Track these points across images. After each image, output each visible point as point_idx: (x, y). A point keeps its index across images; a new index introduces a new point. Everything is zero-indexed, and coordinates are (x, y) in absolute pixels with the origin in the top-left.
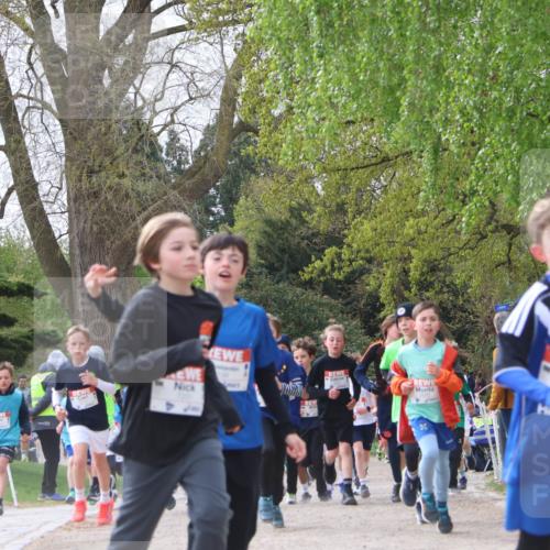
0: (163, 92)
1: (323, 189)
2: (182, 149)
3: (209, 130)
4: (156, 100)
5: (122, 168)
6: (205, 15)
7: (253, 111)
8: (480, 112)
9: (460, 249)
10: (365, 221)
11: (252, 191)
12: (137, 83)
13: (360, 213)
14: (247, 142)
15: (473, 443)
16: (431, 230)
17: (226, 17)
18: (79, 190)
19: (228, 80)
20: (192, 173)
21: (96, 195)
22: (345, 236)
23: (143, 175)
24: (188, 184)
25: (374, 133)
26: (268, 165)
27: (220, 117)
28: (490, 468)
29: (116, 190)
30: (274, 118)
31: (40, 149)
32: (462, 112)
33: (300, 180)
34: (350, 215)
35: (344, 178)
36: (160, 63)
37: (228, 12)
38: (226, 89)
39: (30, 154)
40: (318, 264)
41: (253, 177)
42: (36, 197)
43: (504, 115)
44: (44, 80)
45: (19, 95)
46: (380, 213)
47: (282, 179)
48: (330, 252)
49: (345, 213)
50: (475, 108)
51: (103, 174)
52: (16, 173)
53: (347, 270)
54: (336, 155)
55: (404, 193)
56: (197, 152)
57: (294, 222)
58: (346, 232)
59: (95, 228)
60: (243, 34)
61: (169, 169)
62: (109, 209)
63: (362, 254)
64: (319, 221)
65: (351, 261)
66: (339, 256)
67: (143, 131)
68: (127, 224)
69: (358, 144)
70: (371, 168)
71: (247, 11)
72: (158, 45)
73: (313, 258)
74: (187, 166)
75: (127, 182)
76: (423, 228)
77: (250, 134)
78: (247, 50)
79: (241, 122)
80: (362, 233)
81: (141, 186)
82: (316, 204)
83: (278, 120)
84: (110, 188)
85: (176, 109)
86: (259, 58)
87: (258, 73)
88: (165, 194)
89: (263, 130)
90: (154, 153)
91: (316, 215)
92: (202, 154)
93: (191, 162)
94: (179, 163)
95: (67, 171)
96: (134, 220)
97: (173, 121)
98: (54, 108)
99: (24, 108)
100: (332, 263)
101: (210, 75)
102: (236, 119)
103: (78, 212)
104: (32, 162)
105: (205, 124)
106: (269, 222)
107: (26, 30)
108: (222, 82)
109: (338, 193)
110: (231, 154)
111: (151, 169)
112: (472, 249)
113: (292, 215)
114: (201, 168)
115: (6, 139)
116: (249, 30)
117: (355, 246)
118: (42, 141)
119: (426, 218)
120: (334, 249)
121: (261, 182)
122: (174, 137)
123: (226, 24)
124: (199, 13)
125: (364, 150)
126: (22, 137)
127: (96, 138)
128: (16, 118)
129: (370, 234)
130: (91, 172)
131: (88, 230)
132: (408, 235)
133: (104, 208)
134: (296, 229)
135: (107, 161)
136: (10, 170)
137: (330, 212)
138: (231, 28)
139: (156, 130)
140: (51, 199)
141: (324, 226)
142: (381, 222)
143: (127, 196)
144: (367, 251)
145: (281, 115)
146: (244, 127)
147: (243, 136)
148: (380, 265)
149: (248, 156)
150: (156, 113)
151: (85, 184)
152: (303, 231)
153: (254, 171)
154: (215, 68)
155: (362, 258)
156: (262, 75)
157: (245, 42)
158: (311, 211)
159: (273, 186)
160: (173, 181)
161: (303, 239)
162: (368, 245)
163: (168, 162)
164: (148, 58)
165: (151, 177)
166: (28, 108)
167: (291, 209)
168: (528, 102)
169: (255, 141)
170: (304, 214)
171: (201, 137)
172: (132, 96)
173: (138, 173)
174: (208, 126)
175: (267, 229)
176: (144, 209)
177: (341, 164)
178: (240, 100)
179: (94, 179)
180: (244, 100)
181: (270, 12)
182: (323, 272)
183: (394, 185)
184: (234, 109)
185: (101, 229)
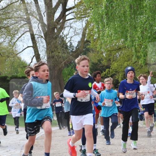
0: (69, 33)
1: (105, 55)
2: (73, 46)
3: (79, 42)
4: (67, 35)
5: (59, 51)
6: (79, 16)
7: (89, 38)
8: (143, 37)
9: (137, 69)
10: (115, 63)
11: (89, 56)
12: (63, 31)
13: (114, 61)
14: (88, 45)
15: (140, 114)
16: (130, 65)
17: (83, 16)
18: (49, 56)
19: (84, 30)
20: (75, 52)
21: (53, 57)
22: (111, 66)
23: (64, 52)
24: (74, 54)
25: (117, 42)
26: (93, 50)
27: (81, 39)
28: (144, 120)
29: (58, 56)
30: (94, 39)
31: (41, 47)
32: (138, 37)
33: (100, 54)
34: (112, 61)
35: (110, 53)
36: (68, 26)
37: (83, 15)
38: (83, 33)
39: (38, 48)
40: (104, 73)
41: (89, 53)
42: (39, 58)
43: (148, 38)
44: (42, 31)
45: (36, 34)
46: (119, 61)
47: (96, 53)
48: (107, 70)
49: (111, 61)
50: (141, 36)
51: (55, 52)
52: (35, 52)
53: (111, 74)
54: (108, 48)
55: (124, 56)
56: (76, 47)
57: (99, 63)
58: (111, 65)
59: (53, 65)
60: (87, 20)
61: (70, 51)
62: (56, 60)
63: (115, 70)
64: (104, 63)
65: (112, 72)
66: (109, 71)
67: (64, 42)
68: (60, 64)
69: (114, 45)
70: (117, 50)
71: (88, 14)
72: (67, 22)
73: (103, 72)
74: (74, 50)
75: (60, 54)
76: (129, 64)
77: (89, 43)
78: (88, 24)
79: (86, 40)
80: (114, 65)
81: (63, 55)
82: (104, 59)
83: (95, 40)
84: (56, 55)
85: (72, 37)
86: (91, 25)
87: (90, 29)
88: (69, 57)
89: (91, 42)
90: (67, 47)
91: (104, 61)
92: (78, 47)
93: (75, 49)
94: (72, 50)
95: (47, 52)
96: (62, 63)
97: (71, 40)
98: (44, 37)
99: (37, 37)
100: (108, 73)
101: (80, 29)
102: (85, 39)
103: (49, 61)
104: (39, 50)
105: (78, 41)
106: (93, 63)
107: (37, 19)
108: (82, 31)
109: (109, 57)
110: (84, 47)
111: (66, 51)
112: (140, 69)
113: (98, 61)
114: (77, 51)
115: (33, 44)
116: (88, 19)
117: (113, 69)
118: (41, 45)
119: (129, 62)
120: (108, 69)
121: (91, 54)
122: (71, 44)
123: (83, 17)
124: (77, 15)
125: (115, 46)
126: (36, 44)
127: (53, 44)
128: (35, 40)
129: (116, 66)
130: (52, 52)
131: (51, 65)
132: (125, 66)
133: (55, 60)
134: (99, 65)
135: (56, 49)
136: (34, 52)
137: (107, 61)
138: (84, 19)
139: (67, 42)
140: (43, 58)
141: (106, 64)
142: (119, 63)
143: (60, 57)
144: (116, 70)
145: (96, 38)
146: (87, 41)
147: (87, 43)
148: (119, 73)
149: (88, 48)
150: (67, 38)
151: (51, 55)
152: (101, 65)
153: (89, 51)
154: (80, 28)
155: (115, 71)
156: (92, 29)
157: (88, 22)
158: (103, 61)
159: (94, 55)
160: (71, 54)
161: (101, 67)
162: (116, 68)
163: (69, 49)
164: (65, 26)
165: (66, 53)
166: (38, 37)
167: (98, 60)
168: (153, 35)
169: (90, 45)
170: (101, 61)
171: (77, 43)
172: (62, 35)
173: (63, 52)
174: (79, 41)
175: (93, 65)
176: (64, 60)
177: (110, 49)
178: (86, 35)
179: (53, 54)
180: (87, 35)
181: (94, 15)
182: (105, 75)
183: (122, 54)
184: (85, 37)
185: (54, 65)
